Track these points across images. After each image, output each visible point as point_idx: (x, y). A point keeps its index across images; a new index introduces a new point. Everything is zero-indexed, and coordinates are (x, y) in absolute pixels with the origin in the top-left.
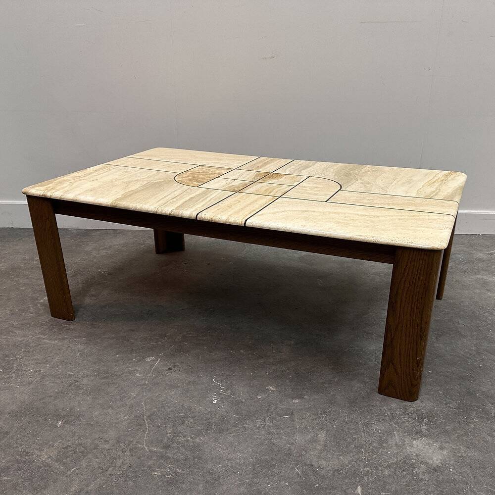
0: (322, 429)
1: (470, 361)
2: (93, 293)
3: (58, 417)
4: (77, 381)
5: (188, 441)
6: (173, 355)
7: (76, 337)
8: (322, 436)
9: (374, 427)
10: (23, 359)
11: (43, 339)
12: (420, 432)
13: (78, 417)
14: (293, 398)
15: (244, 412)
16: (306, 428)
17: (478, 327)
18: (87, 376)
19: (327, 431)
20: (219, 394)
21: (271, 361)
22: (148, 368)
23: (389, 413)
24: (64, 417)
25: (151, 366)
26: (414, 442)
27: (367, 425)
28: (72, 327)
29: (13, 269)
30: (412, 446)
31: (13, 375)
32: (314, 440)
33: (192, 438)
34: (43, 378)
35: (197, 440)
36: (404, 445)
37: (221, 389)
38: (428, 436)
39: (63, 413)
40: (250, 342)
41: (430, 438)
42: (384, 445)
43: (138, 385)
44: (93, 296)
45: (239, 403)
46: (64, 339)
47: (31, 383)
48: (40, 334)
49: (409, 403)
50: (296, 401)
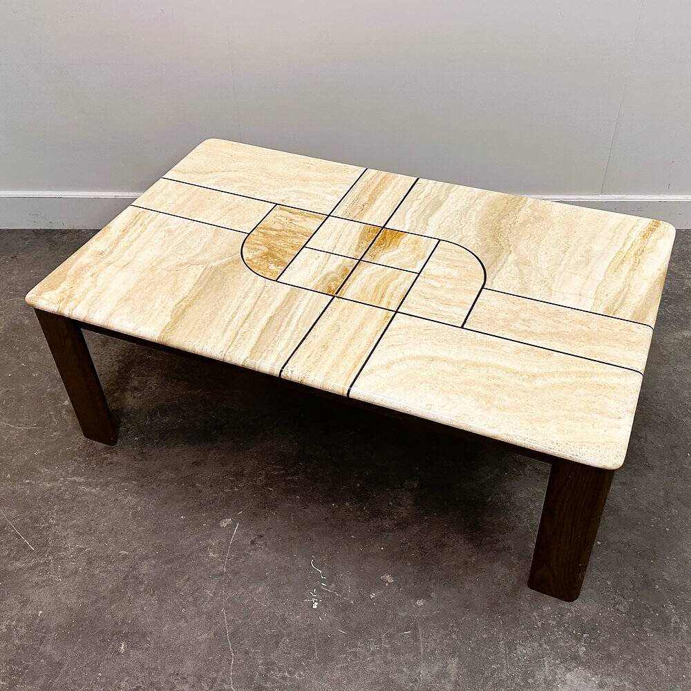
0: (453, 655)
1: (654, 519)
2: (135, 383)
3: (119, 635)
4: (134, 569)
5: (284, 678)
6: (255, 514)
7: (124, 479)
8: (453, 665)
9: (520, 649)
10: (58, 525)
11: (80, 484)
12: (575, 658)
13: (144, 635)
14: (417, 598)
15: (353, 625)
16: (433, 652)
17: (672, 447)
18: (146, 558)
19: (460, 657)
20: (320, 591)
21: (387, 523)
22: (224, 540)
23: (539, 624)
24: (126, 635)
25: (229, 537)
26: (568, 675)
27: (511, 646)
28: (115, 459)
29: (14, 330)
30: (564, 683)
31: (50, 558)
32: (443, 674)
33: (289, 672)
34: (90, 562)
35: (296, 676)
36: (555, 680)
37: (323, 581)
38: (586, 665)
39: (125, 629)
40: (358, 485)
41: (589, 668)
42: (530, 681)
43: (215, 576)
44: (136, 389)
45: (346, 607)
46: (107, 484)
47: (76, 572)
48: (74, 474)
49: (566, 605)
50: (420, 603)
